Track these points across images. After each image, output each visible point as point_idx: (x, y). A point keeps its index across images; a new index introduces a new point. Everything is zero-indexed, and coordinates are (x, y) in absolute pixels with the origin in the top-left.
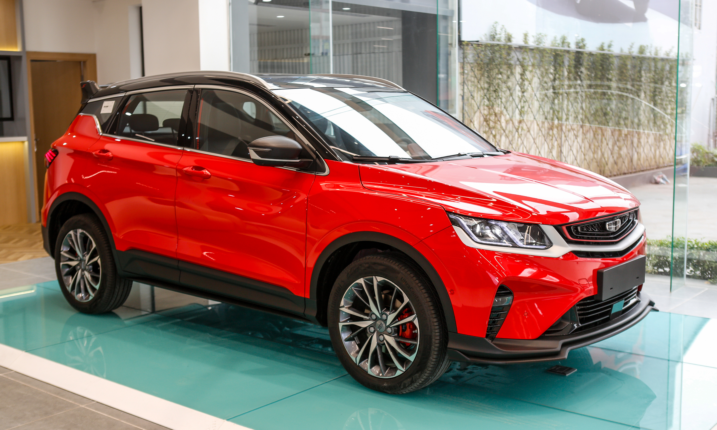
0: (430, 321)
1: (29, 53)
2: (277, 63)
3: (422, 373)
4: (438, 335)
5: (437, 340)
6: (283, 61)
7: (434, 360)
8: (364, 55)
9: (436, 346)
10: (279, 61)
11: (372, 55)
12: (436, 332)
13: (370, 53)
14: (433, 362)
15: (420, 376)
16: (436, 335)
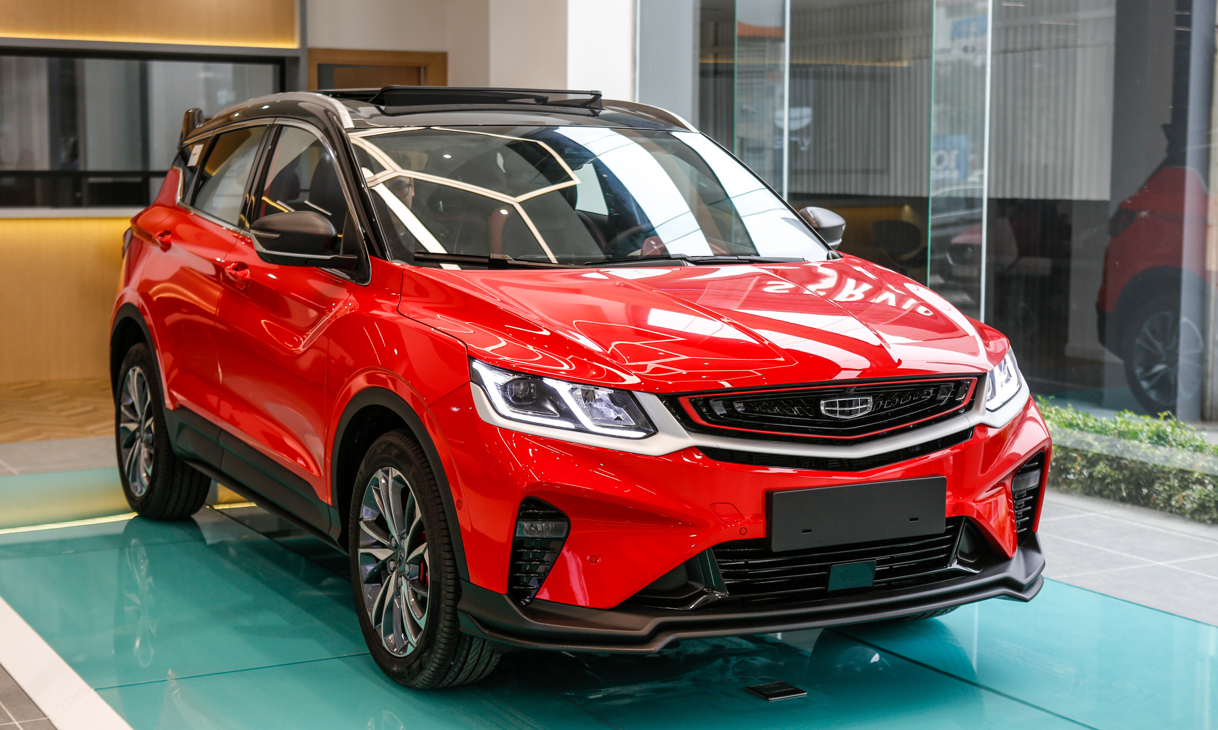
0: (440, 556)
1: (312, 52)
2: (882, 68)
3: (431, 653)
4: (451, 584)
5: (450, 592)
6: (892, 64)
7: (446, 630)
8: (1045, 53)
9: (448, 604)
10: (885, 64)
11: (1062, 51)
12: (448, 578)
13: (1057, 48)
14: (445, 633)
15: (429, 656)
16: (448, 584)
